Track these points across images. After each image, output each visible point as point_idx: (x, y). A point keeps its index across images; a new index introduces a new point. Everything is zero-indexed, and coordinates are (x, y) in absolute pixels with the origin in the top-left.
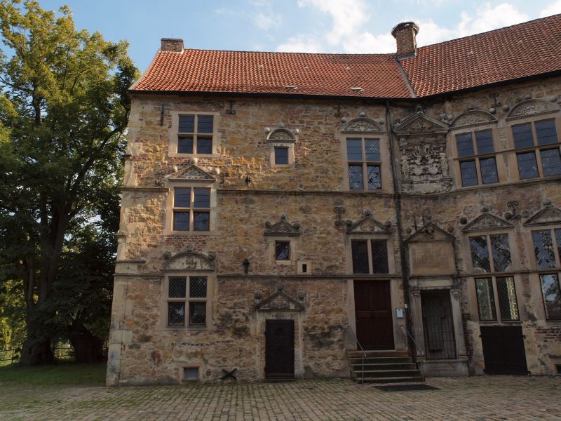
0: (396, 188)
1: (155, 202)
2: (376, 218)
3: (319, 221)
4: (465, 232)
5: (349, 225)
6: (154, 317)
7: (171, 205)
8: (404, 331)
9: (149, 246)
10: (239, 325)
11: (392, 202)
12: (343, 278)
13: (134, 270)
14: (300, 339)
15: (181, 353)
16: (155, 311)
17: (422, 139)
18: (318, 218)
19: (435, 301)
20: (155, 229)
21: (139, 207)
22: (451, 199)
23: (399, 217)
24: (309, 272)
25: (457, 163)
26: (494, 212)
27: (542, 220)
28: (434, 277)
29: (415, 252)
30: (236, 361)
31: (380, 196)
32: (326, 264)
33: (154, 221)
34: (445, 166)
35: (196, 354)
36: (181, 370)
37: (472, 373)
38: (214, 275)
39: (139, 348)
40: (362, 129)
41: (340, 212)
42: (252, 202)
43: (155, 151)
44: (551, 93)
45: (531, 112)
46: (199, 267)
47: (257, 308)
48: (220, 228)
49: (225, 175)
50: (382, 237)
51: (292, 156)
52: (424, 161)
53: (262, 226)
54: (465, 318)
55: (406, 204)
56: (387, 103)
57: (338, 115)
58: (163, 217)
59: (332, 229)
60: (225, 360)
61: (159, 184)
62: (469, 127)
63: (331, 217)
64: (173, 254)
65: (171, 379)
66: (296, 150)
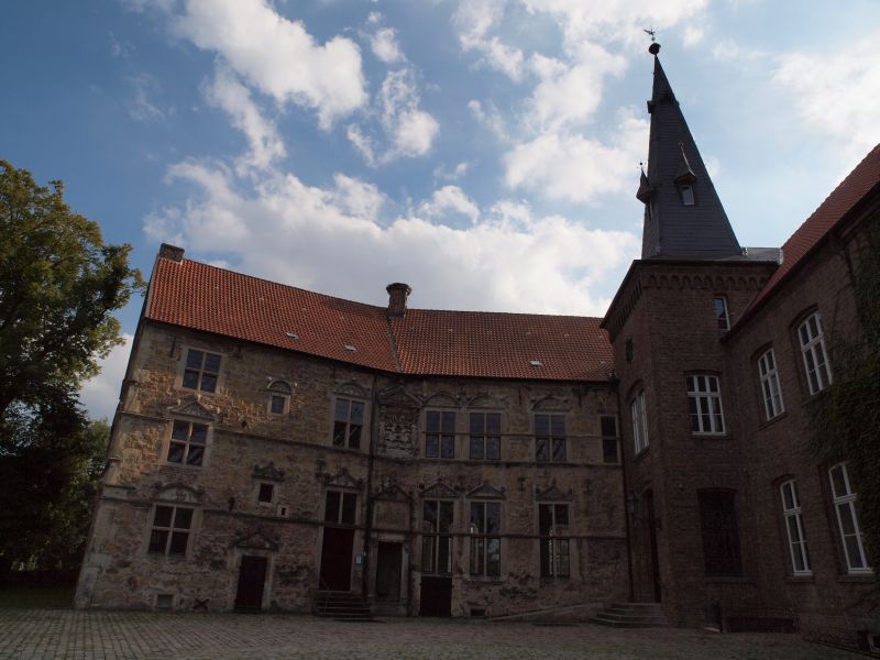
0: (371, 450)
1: (153, 432)
2: (351, 473)
3: (302, 470)
4: (421, 495)
5: (328, 478)
6: (137, 543)
7: (168, 439)
8: (360, 574)
9: (142, 473)
10: (217, 558)
11: (366, 463)
12: (315, 524)
13: (123, 495)
14: (271, 577)
15: (157, 580)
16: (139, 538)
17: (399, 410)
18: (302, 467)
19: (390, 551)
20: (150, 457)
21: (137, 433)
22: (415, 466)
23: (370, 476)
24: (287, 515)
25: (424, 436)
26: (447, 483)
27: (480, 494)
28: (391, 532)
29: (380, 508)
30: (209, 592)
31: (357, 455)
32: (303, 510)
33: (150, 449)
35: (172, 583)
36: (156, 597)
37: (409, 615)
38: (200, 508)
39: (116, 572)
40: (352, 392)
41: (321, 464)
42: (245, 444)
43: (161, 381)
44: (501, 393)
45: (486, 405)
46: (187, 499)
47: (236, 544)
48: (212, 465)
49: (223, 415)
50: (354, 492)
51: (287, 407)
52: (398, 429)
53: (250, 468)
54: (411, 568)
55: (378, 465)
56: (377, 373)
57: (333, 376)
58: (159, 447)
59: (312, 479)
60: (199, 589)
61: (161, 415)
62: (438, 406)
63: (313, 468)
64: (165, 484)
65: (145, 605)
66: (291, 403)
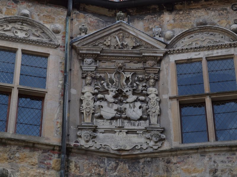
11: (54, 160)
17: (120, 63)
25: (175, 104)
31: (32, 146)
34: (154, 109)
55: (80, 166)
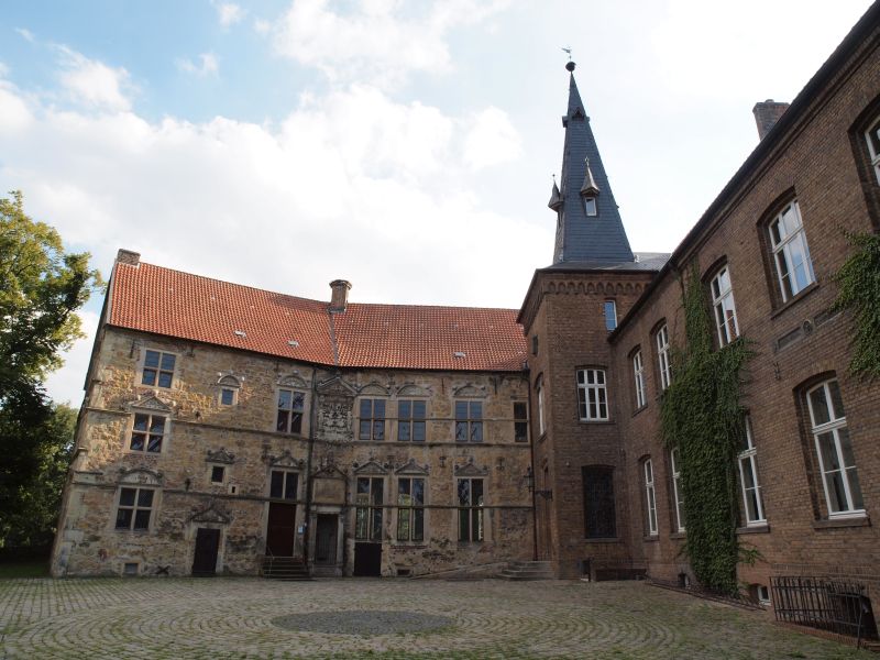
0: (311, 434)
1: (117, 424)
2: (293, 456)
3: (250, 453)
4: (356, 473)
5: (273, 459)
6: (105, 521)
7: (130, 430)
8: (302, 542)
9: (108, 460)
10: (176, 531)
11: (307, 445)
12: (262, 500)
13: (92, 480)
14: (223, 545)
15: (125, 551)
16: (107, 516)
17: (336, 398)
18: (249, 451)
19: (327, 522)
20: (114, 446)
21: (103, 426)
22: (350, 448)
23: (310, 456)
24: (236, 493)
25: (358, 421)
26: (377, 462)
27: (407, 471)
28: (329, 505)
29: (318, 484)
30: (170, 560)
31: (298, 439)
32: (250, 488)
33: (114, 440)
34: (349, 422)
35: (137, 553)
36: (123, 566)
37: (344, 575)
38: (160, 489)
39: (88, 546)
40: (293, 384)
41: (266, 448)
42: (199, 433)
43: (123, 379)
44: (426, 382)
45: (412, 393)
46: (149, 482)
47: (192, 519)
48: (170, 452)
49: (179, 407)
50: (296, 471)
51: (236, 399)
52: (335, 415)
53: (204, 453)
54: (346, 536)
55: (317, 448)
56: (317, 366)
57: (277, 370)
58: (123, 437)
59: (258, 461)
60: (161, 558)
61: (123, 409)
62: (371, 395)
63: (259, 451)
64: (128, 469)
65: (113, 573)
66: (239, 394)
